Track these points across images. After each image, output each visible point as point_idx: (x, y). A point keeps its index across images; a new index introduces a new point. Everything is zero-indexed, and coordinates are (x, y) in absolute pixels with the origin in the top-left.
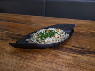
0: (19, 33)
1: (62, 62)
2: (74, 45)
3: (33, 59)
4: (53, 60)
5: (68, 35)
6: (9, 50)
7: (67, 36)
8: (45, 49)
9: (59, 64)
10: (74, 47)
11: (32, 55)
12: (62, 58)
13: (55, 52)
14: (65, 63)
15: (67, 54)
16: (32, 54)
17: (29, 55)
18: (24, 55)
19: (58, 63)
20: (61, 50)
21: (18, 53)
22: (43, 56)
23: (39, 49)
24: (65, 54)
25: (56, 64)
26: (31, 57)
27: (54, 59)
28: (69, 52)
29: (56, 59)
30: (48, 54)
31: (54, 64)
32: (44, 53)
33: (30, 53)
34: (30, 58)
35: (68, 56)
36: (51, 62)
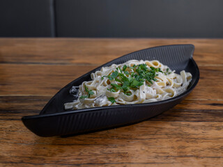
0: (15, 93)
1: (212, 149)
2: (213, 100)
3: (119, 159)
4: (184, 151)
5: (190, 75)
6: (11, 152)
7: (188, 79)
8: (139, 124)
9: (207, 157)
10: (214, 104)
11: (107, 150)
12: (205, 139)
13: (174, 127)
14: (221, 148)
15: (212, 126)
16: (106, 145)
17: (97, 152)
18: (80, 155)
19: (203, 154)
20: (186, 118)
21: (53, 154)
22: (145, 144)
23: (119, 129)
24: (203, 126)
25: (197, 157)
26: (108, 158)
27: (184, 147)
28: (212, 121)
29: (190, 144)
30: (155, 137)
31: (192, 159)
32: (143, 137)
33: (96, 144)
34: (106, 161)
35: (217, 131)
36: (181, 157)
